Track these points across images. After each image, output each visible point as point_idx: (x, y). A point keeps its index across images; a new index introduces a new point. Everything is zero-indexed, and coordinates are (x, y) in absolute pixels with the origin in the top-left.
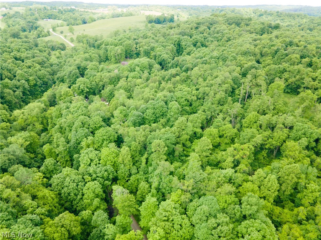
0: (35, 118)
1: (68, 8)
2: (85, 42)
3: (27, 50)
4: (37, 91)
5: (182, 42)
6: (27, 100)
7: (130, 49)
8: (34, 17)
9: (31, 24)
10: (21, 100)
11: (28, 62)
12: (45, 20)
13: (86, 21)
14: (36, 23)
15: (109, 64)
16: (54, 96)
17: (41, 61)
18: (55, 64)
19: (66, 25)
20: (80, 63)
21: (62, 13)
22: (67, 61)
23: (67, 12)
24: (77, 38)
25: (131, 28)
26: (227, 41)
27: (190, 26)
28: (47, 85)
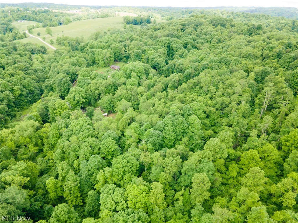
0: (28, 138)
1: (42, 10)
2: (67, 44)
3: (6, 55)
4: (23, 101)
5: (172, 44)
6: (13, 113)
7: (119, 52)
8: (7, 19)
9: (5, 26)
10: (6, 114)
11: (10, 69)
12: (19, 21)
13: (61, 22)
14: (10, 24)
15: (97, 68)
16: (46, 109)
17: (24, 67)
18: (39, 70)
19: (42, 26)
20: (68, 68)
21: (36, 14)
22: (52, 65)
23: (41, 13)
24: (57, 40)
25: (110, 29)
26: (218, 43)
27: (176, 28)
28: (34, 94)
